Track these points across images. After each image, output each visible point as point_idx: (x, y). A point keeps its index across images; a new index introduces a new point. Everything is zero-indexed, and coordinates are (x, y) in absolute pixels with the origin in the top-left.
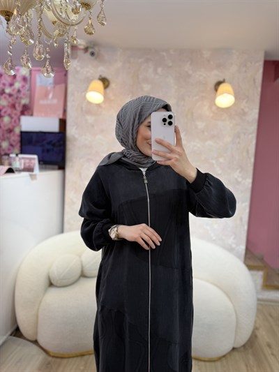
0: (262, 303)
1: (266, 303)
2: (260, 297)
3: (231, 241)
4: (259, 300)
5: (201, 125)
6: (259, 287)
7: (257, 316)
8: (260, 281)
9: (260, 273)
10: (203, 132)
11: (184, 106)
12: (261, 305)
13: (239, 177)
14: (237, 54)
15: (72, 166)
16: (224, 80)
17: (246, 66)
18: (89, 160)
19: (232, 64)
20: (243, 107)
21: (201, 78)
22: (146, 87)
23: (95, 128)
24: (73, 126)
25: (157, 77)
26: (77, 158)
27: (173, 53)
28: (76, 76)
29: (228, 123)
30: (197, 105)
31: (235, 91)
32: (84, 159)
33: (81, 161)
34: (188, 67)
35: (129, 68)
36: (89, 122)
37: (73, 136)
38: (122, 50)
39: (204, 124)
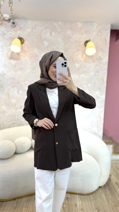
3: (95, 129)
9: (111, 146)
13: (98, 94)
14: (96, 25)
15: (3, 90)
16: (90, 40)
17: (101, 32)
18: (13, 86)
19: (93, 31)
20: (100, 55)
21: (77, 39)
22: (46, 43)
23: (17, 67)
24: (3, 66)
25: (52, 38)
26: (6, 86)
27: (60, 24)
28: (4, 36)
29: (92, 64)
30: (75, 54)
31: (95, 46)
32: (11, 86)
33: (9, 87)
34: (69, 32)
35: (36, 32)
36: (13, 63)
37: (3, 72)
38: (31, 21)
39: (79, 65)
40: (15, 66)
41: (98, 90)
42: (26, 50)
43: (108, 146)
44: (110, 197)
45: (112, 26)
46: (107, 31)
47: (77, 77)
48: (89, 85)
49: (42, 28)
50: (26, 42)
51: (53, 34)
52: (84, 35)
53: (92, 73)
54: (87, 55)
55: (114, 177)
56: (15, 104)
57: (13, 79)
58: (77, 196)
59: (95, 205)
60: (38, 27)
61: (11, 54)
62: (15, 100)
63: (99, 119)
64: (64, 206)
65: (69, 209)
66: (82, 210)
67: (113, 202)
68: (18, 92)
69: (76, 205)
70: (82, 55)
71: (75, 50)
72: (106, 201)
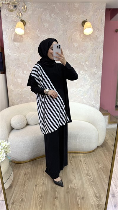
0: (108, 130)
1: (110, 130)
2: (107, 127)
3: (93, 103)
4: (107, 129)
5: (76, 45)
6: (107, 123)
7: (106, 135)
8: (107, 120)
9: (107, 117)
10: (77, 48)
11: (67, 34)
12: (108, 131)
13: (95, 71)
14: (92, 5)
15: (9, 71)
16: (87, 20)
17: (97, 12)
18: (18, 67)
19: (90, 11)
20: (96, 35)
21: (75, 19)
22: (46, 25)
23: (20, 49)
24: (8, 49)
25: (51, 19)
26: (11, 67)
27: (59, 5)
28: (6, 20)
29: (89, 43)
30: (74, 34)
31: (92, 26)
32: (16, 67)
33: (14, 67)
34: (67, 13)
35: (36, 14)
36: (16, 45)
37: (8, 54)
38: (31, 4)
39: (78, 44)
40: (19, 48)
41: (95, 67)
42: (28, 32)
43: (105, 116)
44: (108, 154)
45: (107, 5)
46: (102, 11)
47: (76, 56)
48: (87, 63)
49: (41, 9)
50: (27, 24)
51: (52, 15)
52: (82, 16)
53: (90, 52)
54: (84, 35)
55: (110, 141)
56: (21, 84)
57: (18, 60)
58: (81, 155)
59: (95, 160)
60: (38, 9)
61: (14, 37)
62: (21, 80)
63: (96, 93)
64: (71, 162)
65: (75, 164)
66: (86, 163)
67: (110, 158)
68: (23, 72)
69: (80, 161)
70: (80, 35)
71: (73, 30)
72: (104, 157)
